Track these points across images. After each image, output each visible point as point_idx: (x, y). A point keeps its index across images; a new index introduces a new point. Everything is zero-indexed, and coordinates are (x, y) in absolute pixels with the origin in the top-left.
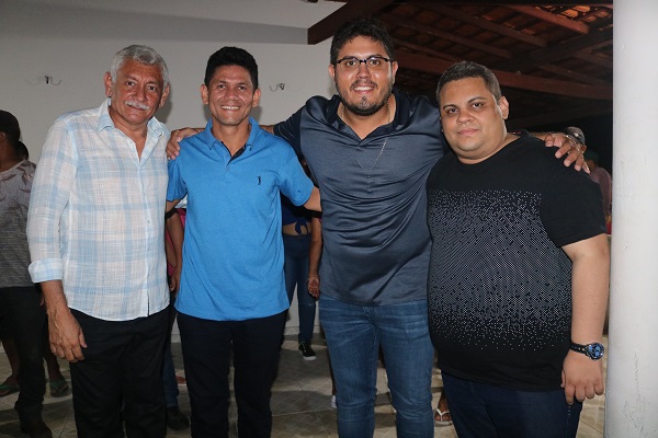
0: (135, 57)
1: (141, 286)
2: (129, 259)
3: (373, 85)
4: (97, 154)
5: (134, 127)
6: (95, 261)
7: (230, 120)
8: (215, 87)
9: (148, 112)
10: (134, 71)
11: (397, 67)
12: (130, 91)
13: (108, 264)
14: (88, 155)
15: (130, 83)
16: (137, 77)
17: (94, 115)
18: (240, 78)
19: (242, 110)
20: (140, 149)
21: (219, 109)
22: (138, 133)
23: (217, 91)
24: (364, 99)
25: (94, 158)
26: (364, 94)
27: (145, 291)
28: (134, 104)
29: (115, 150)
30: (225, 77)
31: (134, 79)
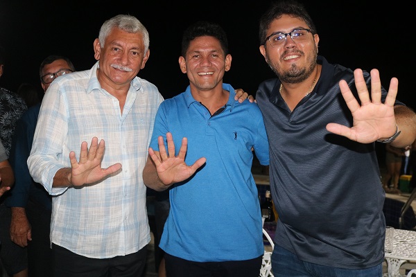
0: (120, 26)
1: (118, 229)
2: (107, 205)
3: (301, 54)
4: (85, 113)
5: (118, 87)
6: (79, 206)
7: (207, 85)
8: (190, 57)
9: (131, 74)
10: (119, 39)
11: (318, 39)
12: (115, 55)
13: (90, 209)
14: (77, 113)
15: (116, 49)
16: (122, 43)
17: (85, 77)
18: (212, 47)
19: (216, 75)
20: (122, 106)
21: (196, 76)
22: (121, 92)
23: (192, 61)
24: (294, 66)
25: (83, 116)
26: (293, 62)
27: (122, 232)
28: (119, 67)
29: (100, 108)
30: (199, 47)
31: (119, 45)
